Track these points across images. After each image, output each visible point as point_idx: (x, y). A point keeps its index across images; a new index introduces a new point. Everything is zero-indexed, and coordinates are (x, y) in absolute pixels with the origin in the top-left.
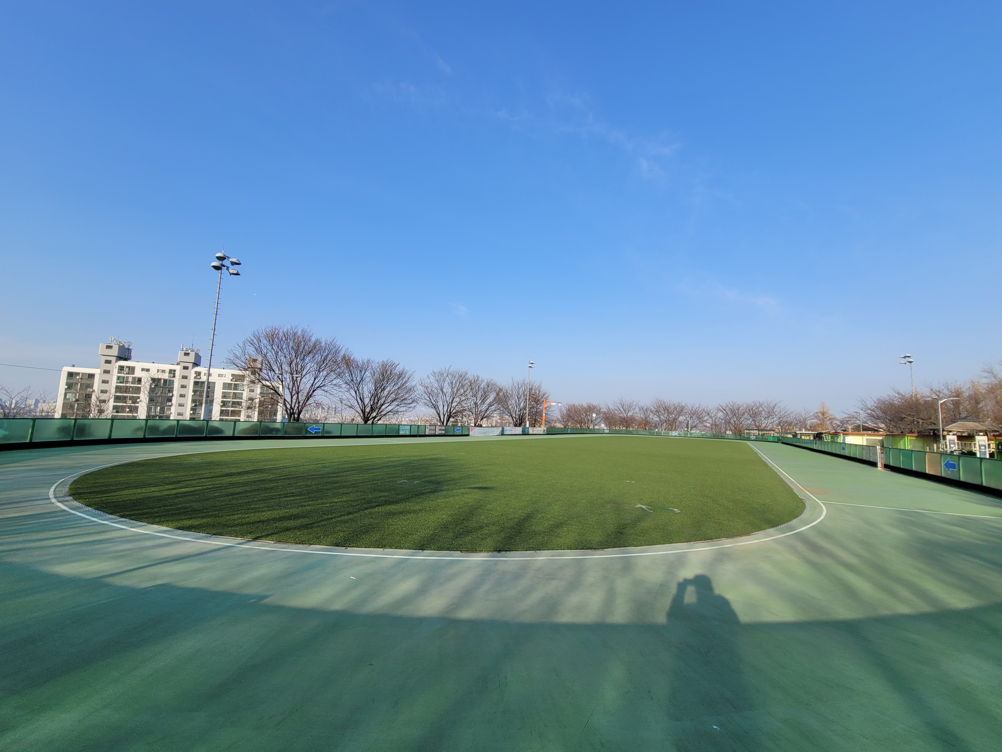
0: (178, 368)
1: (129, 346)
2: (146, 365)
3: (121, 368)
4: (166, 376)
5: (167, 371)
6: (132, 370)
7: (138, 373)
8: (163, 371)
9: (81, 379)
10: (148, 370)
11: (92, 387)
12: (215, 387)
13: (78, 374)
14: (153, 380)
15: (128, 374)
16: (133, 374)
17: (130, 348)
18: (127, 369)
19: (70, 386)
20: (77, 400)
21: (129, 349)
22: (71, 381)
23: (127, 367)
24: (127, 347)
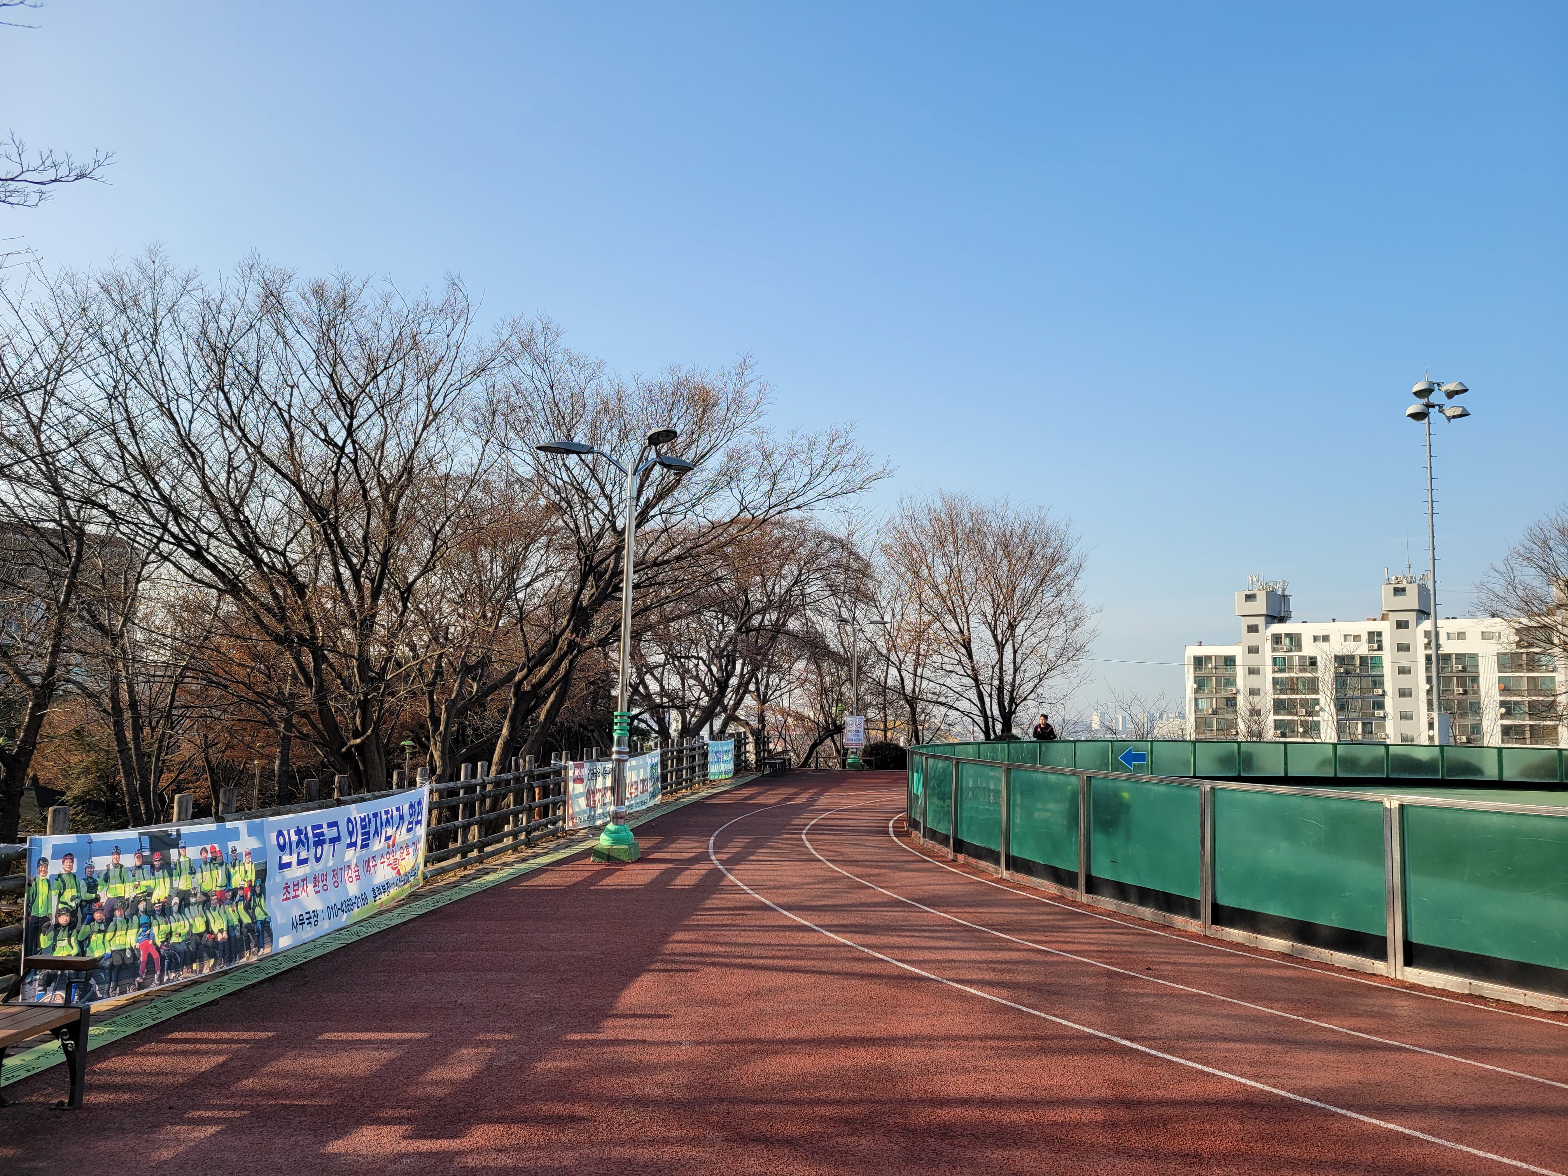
0: (1385, 627)
1: (1283, 590)
2: (1321, 628)
3: (1277, 639)
4: (1362, 649)
5: (1364, 637)
6: (1295, 640)
7: (1308, 649)
8: (1356, 638)
9: (1216, 668)
10: (1326, 639)
11: (1234, 683)
12: (1477, 666)
13: (1209, 658)
14: (1340, 659)
15: (1291, 650)
16: (1300, 650)
17: (1286, 593)
18: (1288, 640)
19: (1200, 684)
20: (1215, 712)
21: (1284, 596)
22: (1201, 674)
23: (1287, 635)
24: (1279, 593)
